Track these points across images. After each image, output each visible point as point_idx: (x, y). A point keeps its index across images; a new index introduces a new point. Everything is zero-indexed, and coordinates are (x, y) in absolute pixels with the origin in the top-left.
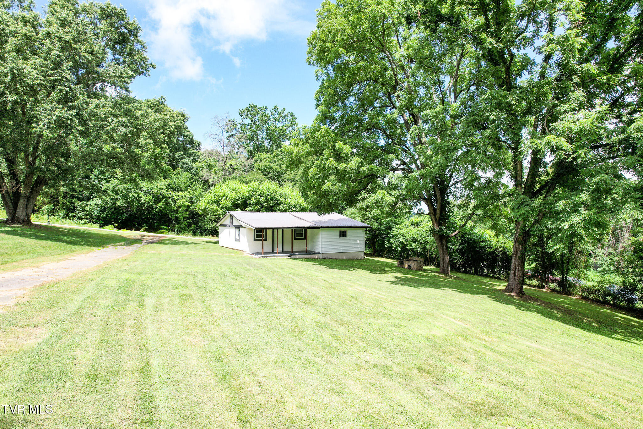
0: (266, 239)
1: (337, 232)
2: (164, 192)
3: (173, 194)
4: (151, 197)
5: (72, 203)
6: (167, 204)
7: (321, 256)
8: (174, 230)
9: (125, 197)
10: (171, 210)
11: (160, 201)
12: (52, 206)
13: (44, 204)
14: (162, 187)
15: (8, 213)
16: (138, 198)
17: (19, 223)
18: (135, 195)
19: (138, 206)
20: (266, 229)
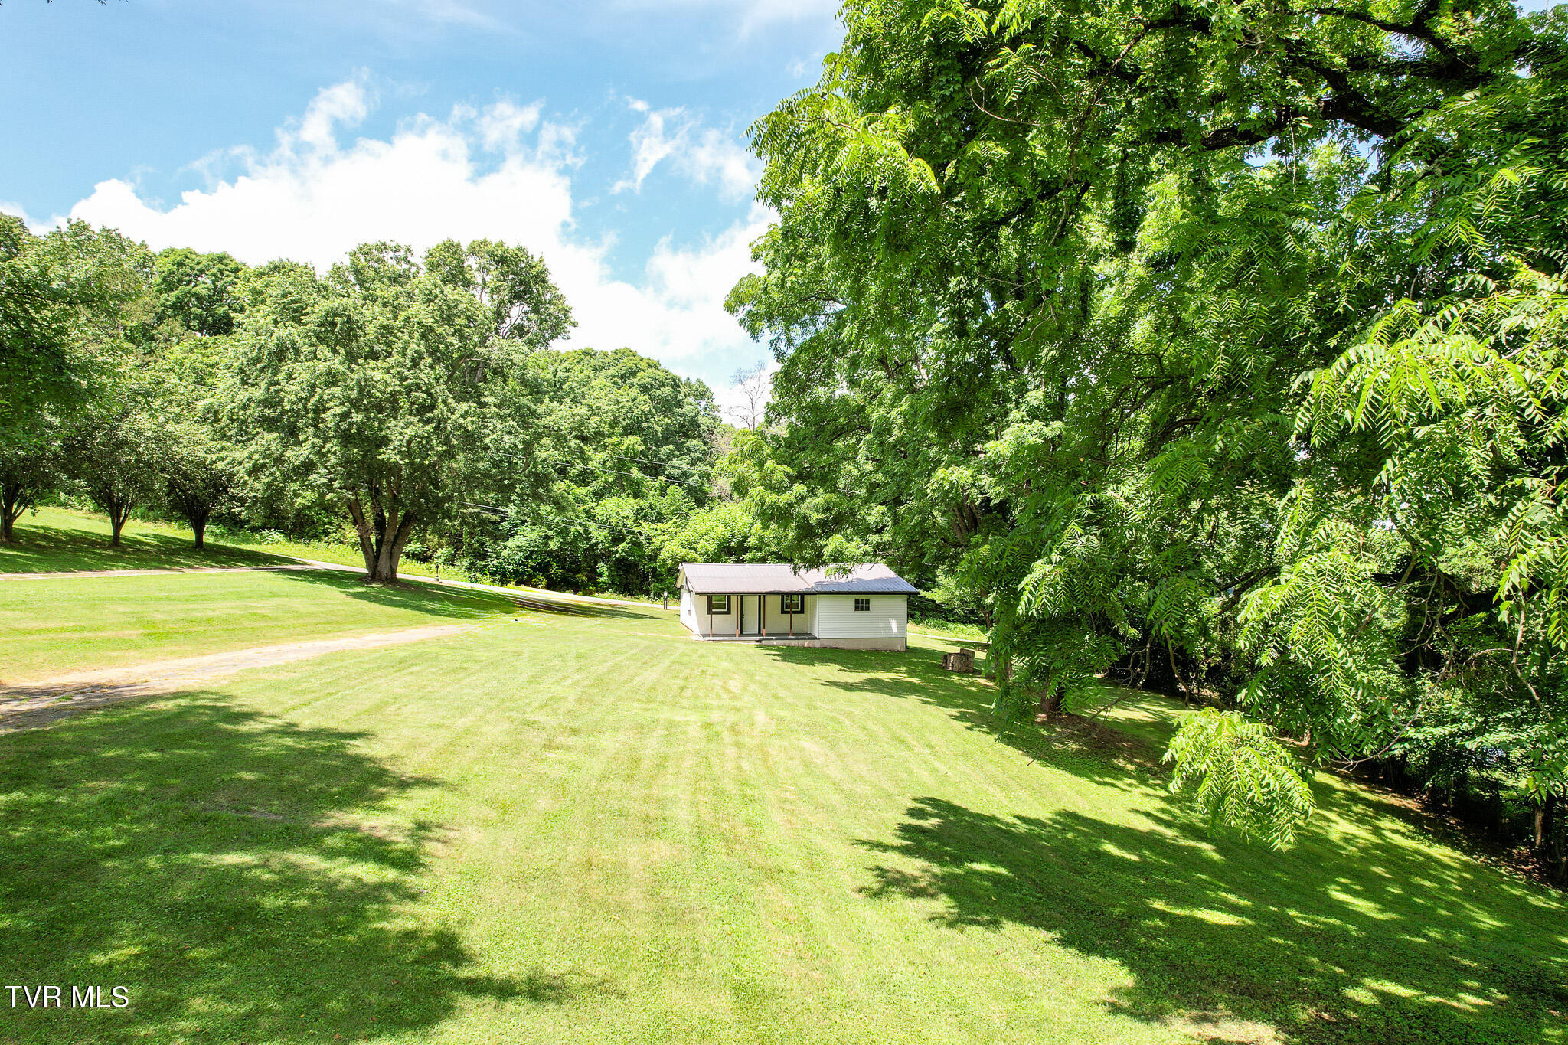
0: (729, 612)
1: (850, 602)
2: (629, 522)
3: (646, 527)
4: (606, 533)
5: (482, 544)
6: (636, 544)
7: (817, 643)
8: (647, 593)
9: (563, 533)
10: (642, 556)
11: (623, 540)
12: (451, 550)
13: (441, 546)
14: (625, 514)
15: (369, 566)
16: (587, 536)
17: (381, 580)
18: (581, 530)
19: (585, 550)
20: (729, 595)
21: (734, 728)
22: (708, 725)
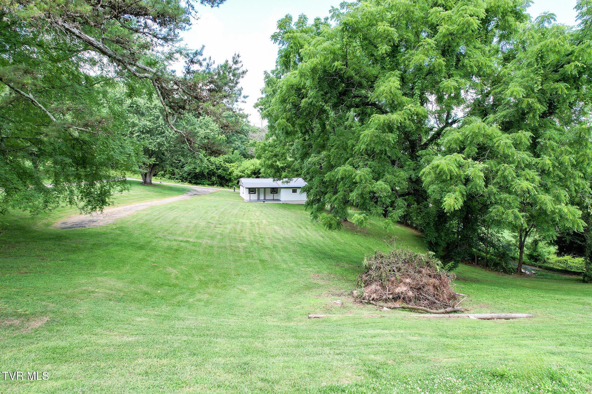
0: (255, 193)
1: (291, 190)
2: (222, 163)
4: (214, 167)
5: (173, 170)
6: (224, 170)
7: (282, 202)
8: (228, 186)
9: (200, 167)
10: (226, 174)
11: (220, 169)
12: (163, 172)
14: (220, 160)
15: (143, 179)
16: (208, 168)
17: (147, 184)
20: (255, 188)
21: (258, 224)
22: (251, 223)
